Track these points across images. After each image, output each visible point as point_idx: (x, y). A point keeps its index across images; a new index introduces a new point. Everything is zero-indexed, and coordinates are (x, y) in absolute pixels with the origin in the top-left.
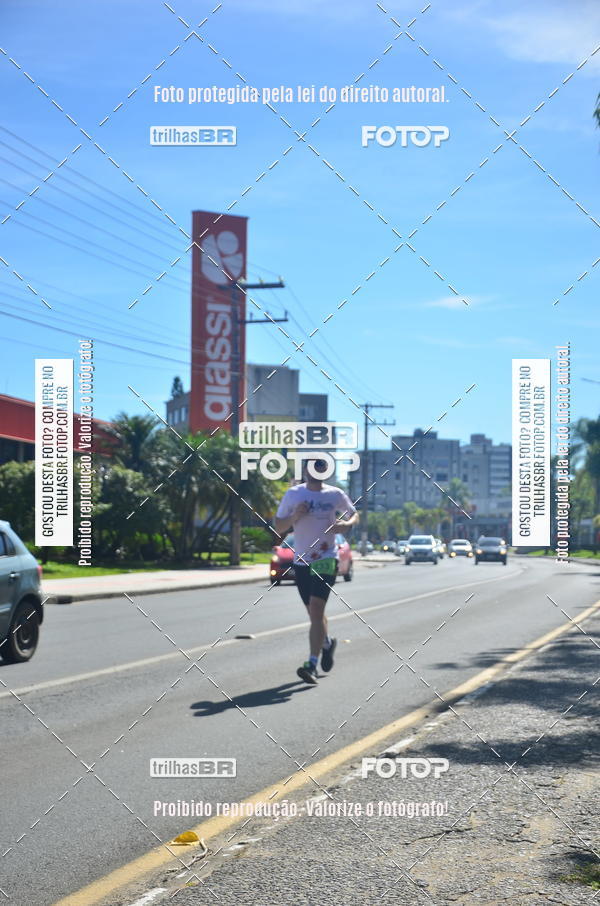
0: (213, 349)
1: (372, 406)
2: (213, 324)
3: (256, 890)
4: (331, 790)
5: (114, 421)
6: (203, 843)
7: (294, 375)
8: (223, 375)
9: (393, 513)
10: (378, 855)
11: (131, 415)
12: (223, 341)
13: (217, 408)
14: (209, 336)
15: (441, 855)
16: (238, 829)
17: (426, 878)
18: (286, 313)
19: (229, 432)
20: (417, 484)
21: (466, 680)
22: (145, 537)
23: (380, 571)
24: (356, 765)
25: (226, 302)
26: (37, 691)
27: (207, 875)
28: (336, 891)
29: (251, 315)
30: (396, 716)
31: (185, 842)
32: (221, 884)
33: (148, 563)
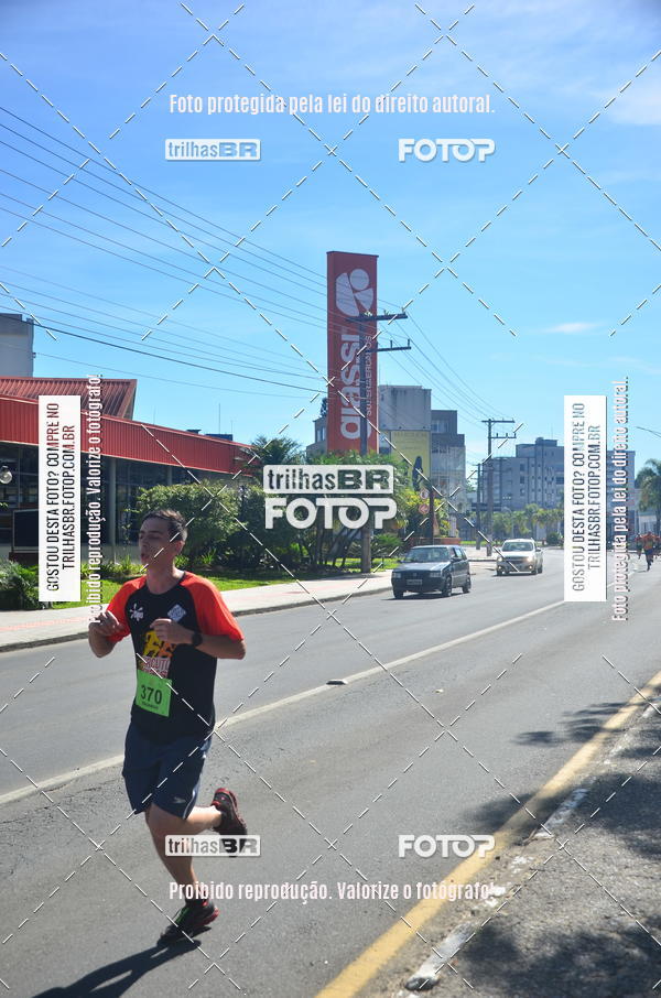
0: (347, 375)
1: (495, 422)
2: (347, 353)
7: (426, 394)
9: (517, 513)
13: (351, 427)
20: (539, 487)
25: (357, 334)
29: (382, 343)
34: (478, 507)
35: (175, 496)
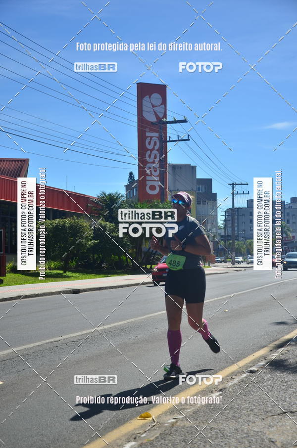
0: (150, 156)
1: (236, 184)
2: (149, 143)
3: (184, 443)
4: (221, 390)
5: (98, 196)
6: (154, 418)
7: (193, 169)
8: (155, 171)
10: (249, 425)
11: (107, 194)
12: (155, 152)
13: (153, 188)
14: (148, 150)
15: (283, 425)
16: (172, 411)
17: (275, 437)
18: (188, 135)
19: (160, 200)
21: (292, 331)
22: (117, 257)
23: (243, 272)
24: (234, 377)
25: (157, 132)
26: (64, 339)
27: (157, 435)
28: (226, 444)
29: (170, 137)
30: (254, 351)
31: (144, 418)
32: (165, 440)
33: (119, 271)
34: (225, 238)
35: (57, 226)
